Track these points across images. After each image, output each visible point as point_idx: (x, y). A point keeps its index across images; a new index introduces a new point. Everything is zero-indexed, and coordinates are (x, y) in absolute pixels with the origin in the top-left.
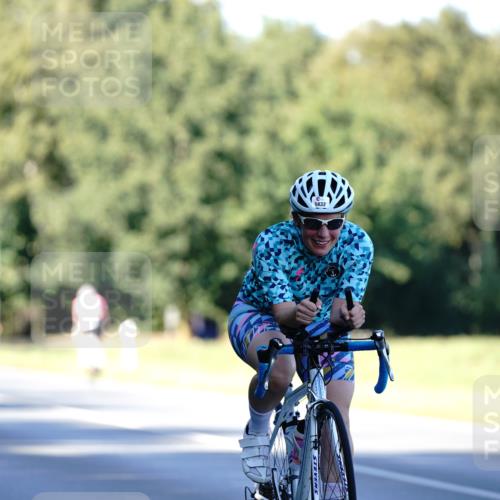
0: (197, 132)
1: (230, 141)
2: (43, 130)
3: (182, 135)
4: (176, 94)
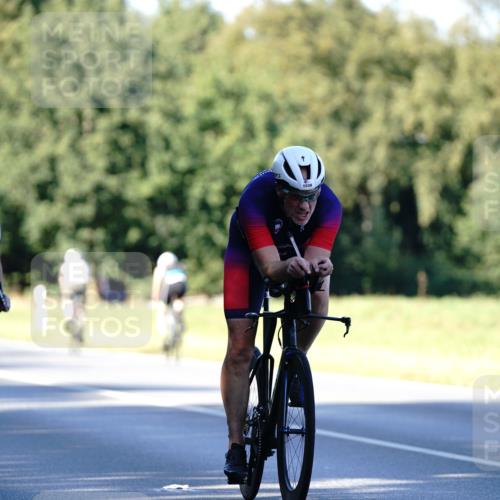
0: (101, 109)
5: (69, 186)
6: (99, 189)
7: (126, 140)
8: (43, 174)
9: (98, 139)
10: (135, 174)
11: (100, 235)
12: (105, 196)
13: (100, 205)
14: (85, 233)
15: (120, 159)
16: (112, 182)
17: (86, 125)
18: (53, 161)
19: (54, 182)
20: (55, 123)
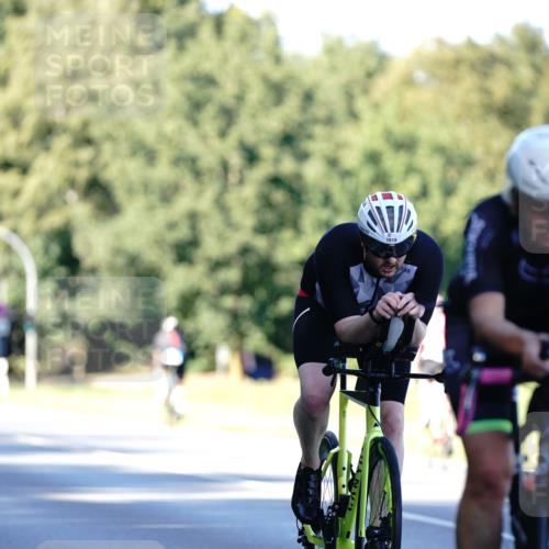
0: (251, 157)
1: (288, 166)
2: (85, 154)
3: (236, 160)
4: (228, 115)
5: (211, 247)
6: (245, 250)
7: (279, 196)
8: (183, 233)
9: (249, 192)
10: (287, 234)
11: (246, 304)
12: (252, 260)
13: (246, 270)
14: (229, 302)
15: (270, 217)
16: (261, 243)
17: (233, 178)
18: (193, 217)
19: (194, 243)
20: (197, 174)
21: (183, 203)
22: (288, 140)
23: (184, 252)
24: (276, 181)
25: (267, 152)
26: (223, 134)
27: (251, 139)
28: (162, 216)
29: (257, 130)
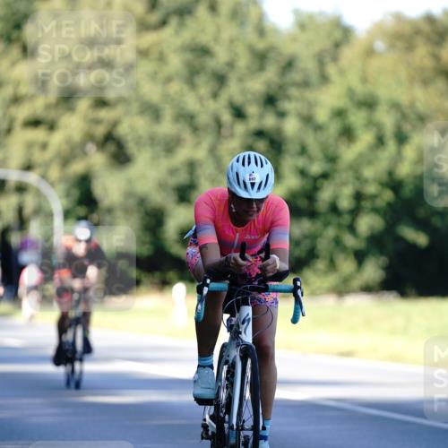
0: (239, 114)
1: (270, 121)
3: (226, 117)
4: (220, 79)
8: (182, 178)
9: (235, 143)
17: (224, 132)
18: (192, 166)
19: (192, 186)
20: (195, 129)
21: (183, 154)
22: (270, 101)
23: (184, 194)
24: (260, 134)
25: (252, 110)
26: (215, 95)
27: (238, 99)
28: (165, 164)
29: (244, 92)
